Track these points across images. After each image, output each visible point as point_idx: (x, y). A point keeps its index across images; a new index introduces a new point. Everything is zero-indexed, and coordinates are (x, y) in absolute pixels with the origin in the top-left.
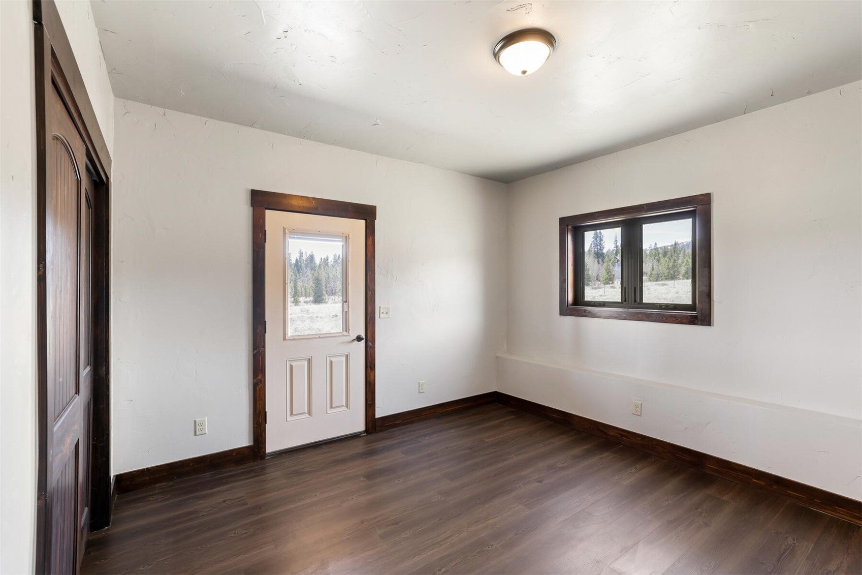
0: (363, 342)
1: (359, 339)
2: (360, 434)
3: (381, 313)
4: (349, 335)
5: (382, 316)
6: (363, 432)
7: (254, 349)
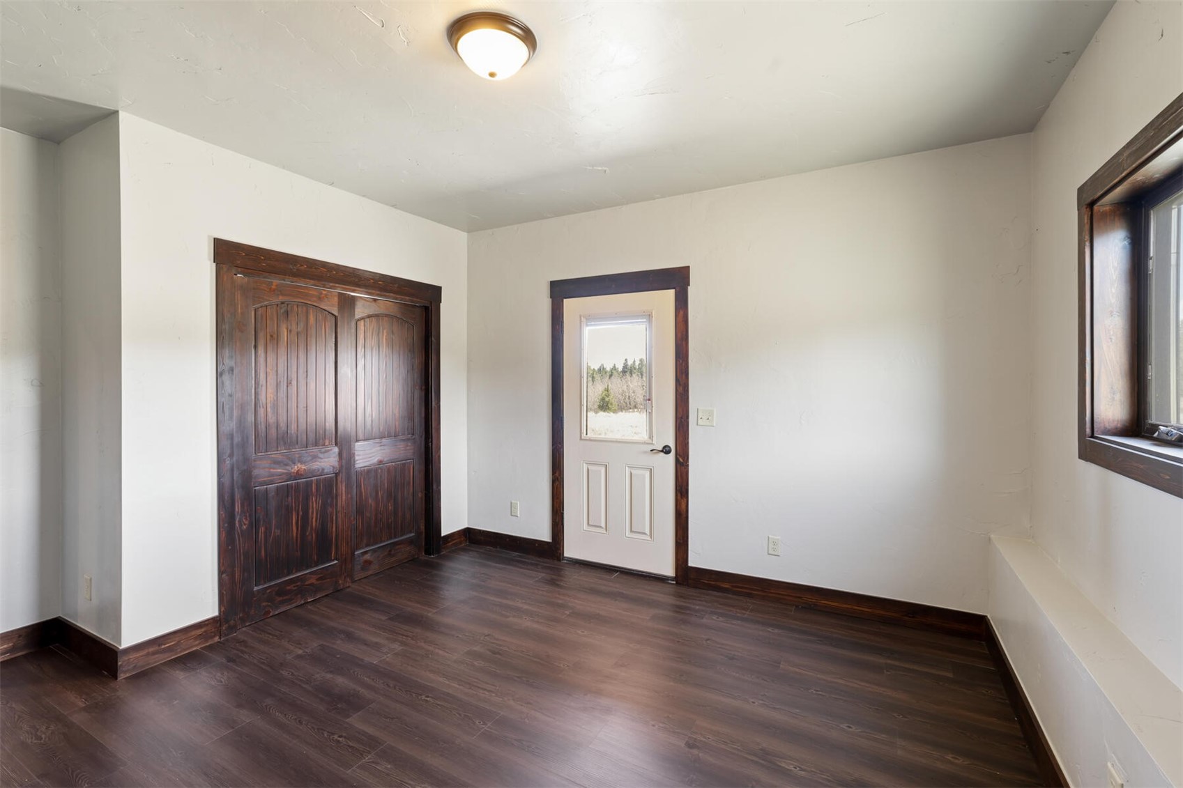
0: (672, 456)
1: (666, 450)
2: (668, 580)
3: (699, 418)
4: (652, 444)
5: (700, 422)
6: (672, 579)
7: (553, 445)
